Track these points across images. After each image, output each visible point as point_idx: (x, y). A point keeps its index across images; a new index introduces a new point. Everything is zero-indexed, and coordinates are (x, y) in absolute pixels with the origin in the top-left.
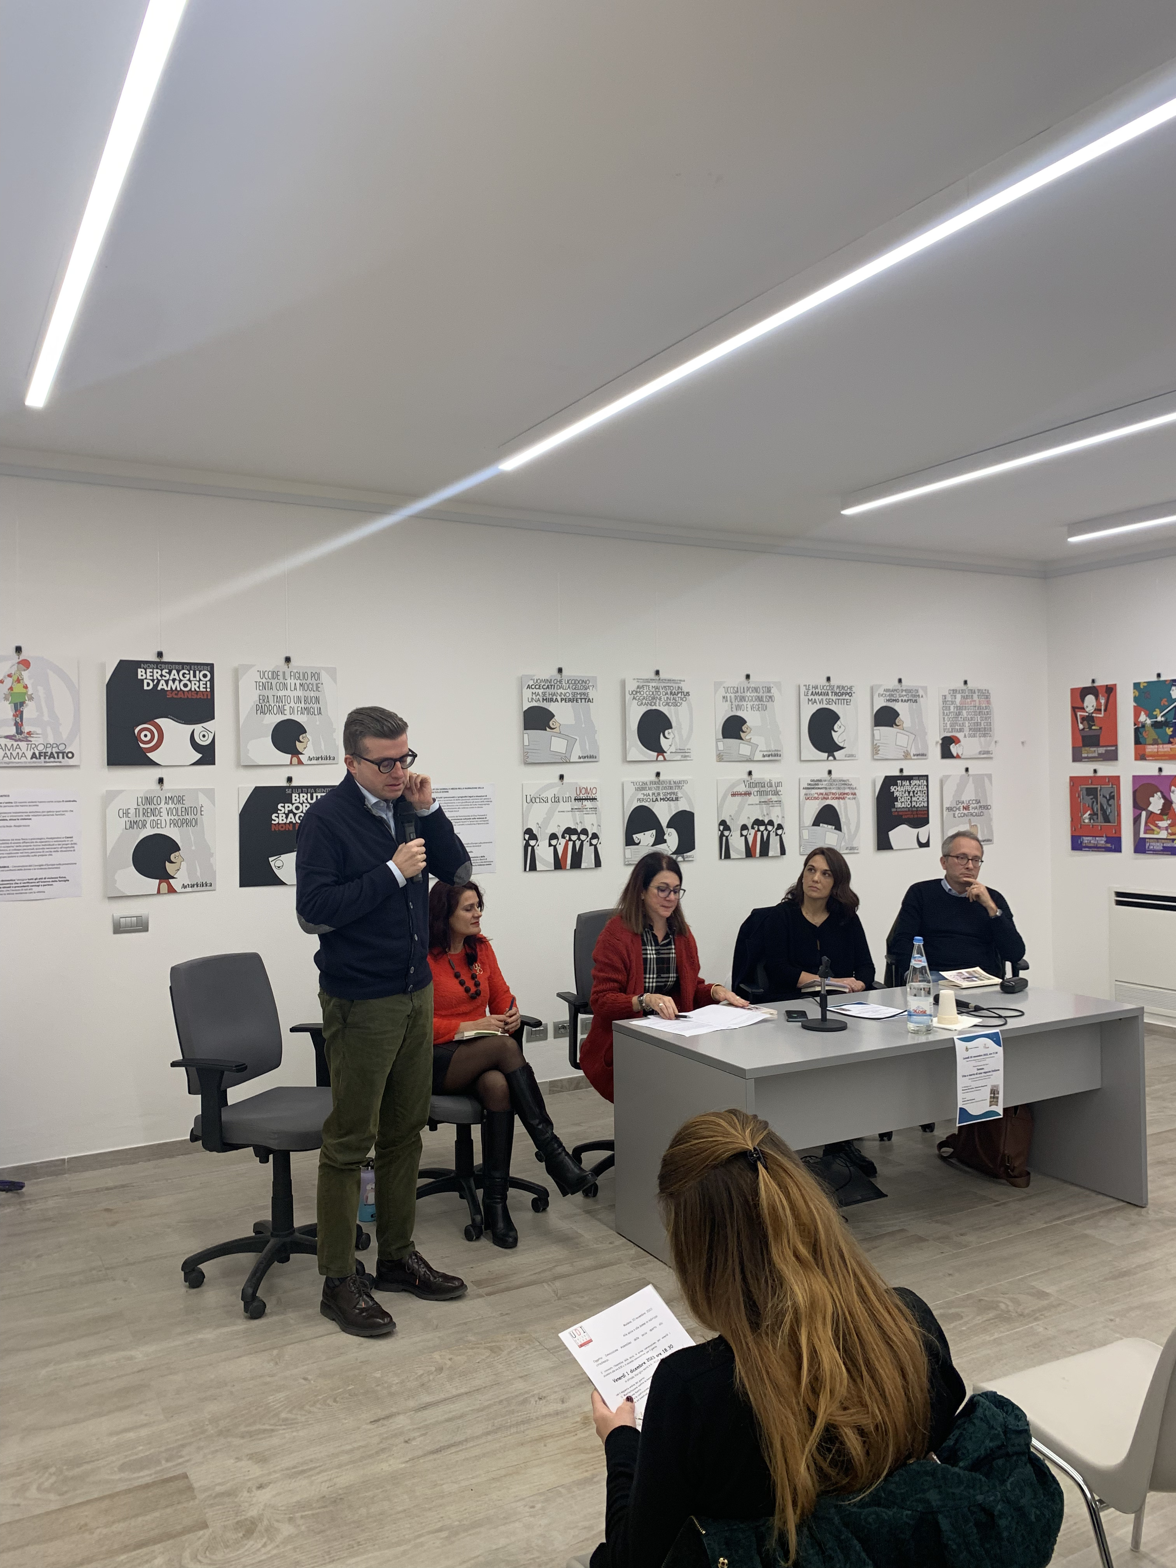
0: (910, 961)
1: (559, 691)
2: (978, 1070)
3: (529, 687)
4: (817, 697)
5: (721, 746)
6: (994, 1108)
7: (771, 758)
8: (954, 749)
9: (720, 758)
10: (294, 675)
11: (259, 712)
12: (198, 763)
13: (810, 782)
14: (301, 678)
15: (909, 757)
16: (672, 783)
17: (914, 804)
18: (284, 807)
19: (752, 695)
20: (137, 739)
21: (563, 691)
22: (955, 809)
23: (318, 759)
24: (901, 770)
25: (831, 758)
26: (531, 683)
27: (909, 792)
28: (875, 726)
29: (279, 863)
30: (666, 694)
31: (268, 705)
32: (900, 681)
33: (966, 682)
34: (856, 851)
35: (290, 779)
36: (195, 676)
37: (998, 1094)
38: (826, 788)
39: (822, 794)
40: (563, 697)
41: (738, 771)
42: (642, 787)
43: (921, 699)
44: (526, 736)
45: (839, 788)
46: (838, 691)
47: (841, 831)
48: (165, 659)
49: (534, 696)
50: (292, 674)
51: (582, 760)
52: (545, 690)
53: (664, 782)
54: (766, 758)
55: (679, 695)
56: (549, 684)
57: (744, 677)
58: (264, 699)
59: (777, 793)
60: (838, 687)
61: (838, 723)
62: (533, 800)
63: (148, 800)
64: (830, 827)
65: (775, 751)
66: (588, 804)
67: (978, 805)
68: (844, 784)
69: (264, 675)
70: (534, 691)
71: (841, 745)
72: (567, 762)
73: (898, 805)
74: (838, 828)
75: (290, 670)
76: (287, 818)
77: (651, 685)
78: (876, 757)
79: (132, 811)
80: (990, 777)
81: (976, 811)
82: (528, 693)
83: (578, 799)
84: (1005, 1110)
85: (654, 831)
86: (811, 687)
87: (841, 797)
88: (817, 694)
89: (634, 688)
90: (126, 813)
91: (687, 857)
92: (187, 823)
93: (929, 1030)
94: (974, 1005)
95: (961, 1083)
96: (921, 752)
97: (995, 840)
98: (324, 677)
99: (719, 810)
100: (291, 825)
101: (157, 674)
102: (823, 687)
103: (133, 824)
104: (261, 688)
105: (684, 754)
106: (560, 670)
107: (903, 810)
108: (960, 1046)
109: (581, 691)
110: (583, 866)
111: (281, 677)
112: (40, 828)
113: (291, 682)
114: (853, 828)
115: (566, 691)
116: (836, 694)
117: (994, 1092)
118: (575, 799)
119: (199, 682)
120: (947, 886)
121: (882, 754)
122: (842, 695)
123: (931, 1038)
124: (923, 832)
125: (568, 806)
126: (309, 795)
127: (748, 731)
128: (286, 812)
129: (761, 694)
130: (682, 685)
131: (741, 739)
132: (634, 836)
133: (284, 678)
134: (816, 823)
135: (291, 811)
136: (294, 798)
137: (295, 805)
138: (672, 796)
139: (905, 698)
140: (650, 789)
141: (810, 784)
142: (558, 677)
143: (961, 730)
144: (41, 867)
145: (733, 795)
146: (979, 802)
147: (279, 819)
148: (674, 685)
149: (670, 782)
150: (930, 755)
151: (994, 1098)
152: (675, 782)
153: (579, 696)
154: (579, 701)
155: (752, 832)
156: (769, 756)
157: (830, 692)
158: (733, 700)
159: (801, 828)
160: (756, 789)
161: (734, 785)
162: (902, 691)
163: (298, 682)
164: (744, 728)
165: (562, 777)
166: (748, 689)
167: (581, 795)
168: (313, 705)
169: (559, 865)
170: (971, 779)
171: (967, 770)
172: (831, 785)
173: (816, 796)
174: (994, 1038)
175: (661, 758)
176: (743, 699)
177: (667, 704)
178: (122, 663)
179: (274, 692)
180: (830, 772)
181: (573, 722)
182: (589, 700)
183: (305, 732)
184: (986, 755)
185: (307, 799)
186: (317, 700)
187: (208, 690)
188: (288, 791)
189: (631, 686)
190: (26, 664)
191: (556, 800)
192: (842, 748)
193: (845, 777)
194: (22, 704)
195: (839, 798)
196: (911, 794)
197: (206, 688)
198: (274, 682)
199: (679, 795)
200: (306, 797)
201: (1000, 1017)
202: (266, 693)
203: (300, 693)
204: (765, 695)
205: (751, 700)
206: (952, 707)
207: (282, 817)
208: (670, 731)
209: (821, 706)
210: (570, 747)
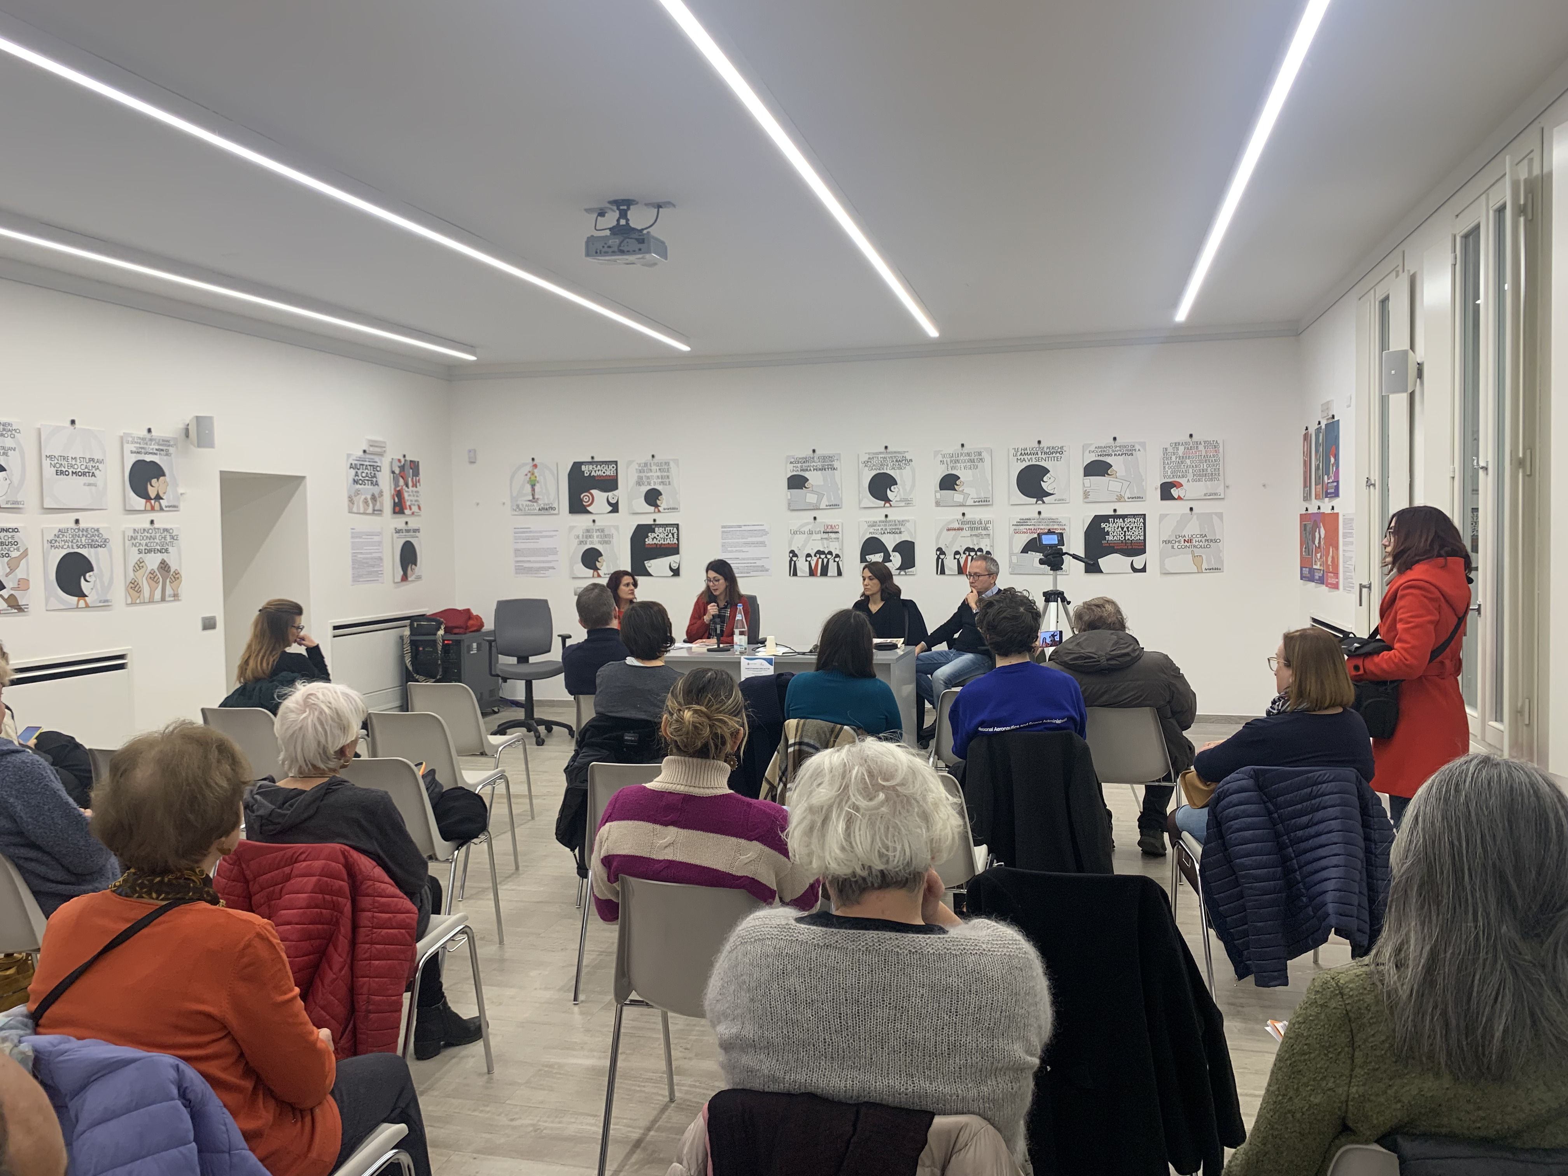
1: (812, 464)
3: (791, 463)
4: (1026, 457)
5: (938, 495)
7: (983, 503)
8: (1175, 492)
9: (938, 504)
10: (657, 464)
11: (638, 485)
12: (611, 512)
14: (660, 466)
15: (1123, 500)
16: (897, 521)
17: (1128, 537)
18: (651, 535)
19: (966, 458)
20: (582, 500)
21: (815, 464)
22: (1173, 542)
24: (1115, 511)
25: (1040, 502)
26: (793, 460)
27: (1122, 529)
28: (1086, 476)
29: (649, 565)
30: (893, 461)
32: (1115, 439)
33: (1191, 436)
36: (608, 468)
38: (1035, 525)
39: (1028, 529)
40: (815, 468)
41: (956, 513)
42: (873, 524)
43: (1138, 452)
44: (789, 493)
45: (1048, 525)
48: (596, 460)
49: (795, 468)
50: (655, 464)
51: (829, 507)
52: (803, 464)
53: (890, 521)
54: (978, 504)
55: (904, 462)
56: (805, 460)
57: (960, 446)
58: (640, 478)
59: (986, 529)
60: (1049, 448)
61: (1048, 475)
62: (795, 533)
63: (588, 531)
65: (986, 498)
66: (833, 535)
67: (1203, 539)
68: (1052, 522)
69: (641, 465)
70: (794, 465)
71: (1051, 492)
72: (817, 509)
73: (1110, 538)
75: (654, 461)
76: (653, 541)
77: (880, 456)
78: (1087, 501)
79: (581, 536)
80: (1220, 516)
81: (1201, 543)
82: (790, 467)
83: (826, 532)
85: (882, 554)
86: (1020, 450)
88: (1026, 454)
89: (866, 459)
90: (578, 537)
91: (910, 571)
92: (607, 542)
96: (1137, 496)
98: (672, 464)
99: (938, 538)
100: (654, 544)
101: (591, 467)
102: (1032, 449)
103: (581, 542)
104: (639, 472)
106: (814, 451)
107: (1115, 542)
109: (829, 463)
110: (829, 575)
111: (649, 466)
112: (544, 543)
113: (654, 468)
115: (817, 464)
116: (1047, 453)
118: (824, 532)
119: (610, 470)
121: (1090, 499)
122: (1054, 453)
124: (1138, 561)
125: (819, 536)
126: (664, 528)
127: (962, 484)
129: (973, 457)
130: (906, 455)
131: (955, 490)
132: (867, 557)
134: (1025, 550)
135: (654, 537)
136: (656, 530)
137: (656, 534)
138: (897, 530)
139: (1118, 453)
140: (879, 526)
141: (1019, 522)
142: (812, 455)
143: (1183, 476)
144: (544, 562)
145: (948, 530)
146: (1205, 536)
147: (649, 541)
148: (899, 455)
149: (895, 521)
150: (1148, 497)
152: (899, 521)
153: (827, 467)
154: (827, 469)
155: (964, 556)
156: (980, 502)
157: (1040, 452)
158: (949, 463)
159: (1011, 554)
160: (968, 526)
161: (952, 522)
162: (1116, 447)
163: (658, 468)
164: (958, 482)
165: (815, 518)
166: (962, 454)
167: (828, 530)
168: (666, 479)
169: (812, 573)
170: (1195, 517)
171: (1191, 509)
172: (1038, 522)
173: (1025, 531)
175: (887, 505)
176: (957, 461)
177: (894, 469)
178: (575, 463)
179: (645, 474)
180: (1040, 513)
182: (835, 469)
183: (662, 495)
184: (1214, 496)
186: (668, 477)
188: (653, 527)
189: (863, 458)
190: (535, 466)
191: (811, 533)
192: (1053, 494)
193: (1054, 516)
194: (534, 485)
196: (1125, 529)
197: (614, 473)
198: (645, 468)
199: (902, 530)
200: (661, 530)
202: (642, 475)
203: (659, 474)
204: (976, 457)
205: (965, 462)
206: (1174, 458)
207: (651, 540)
208: (895, 486)
209: (1030, 463)
210: (819, 500)
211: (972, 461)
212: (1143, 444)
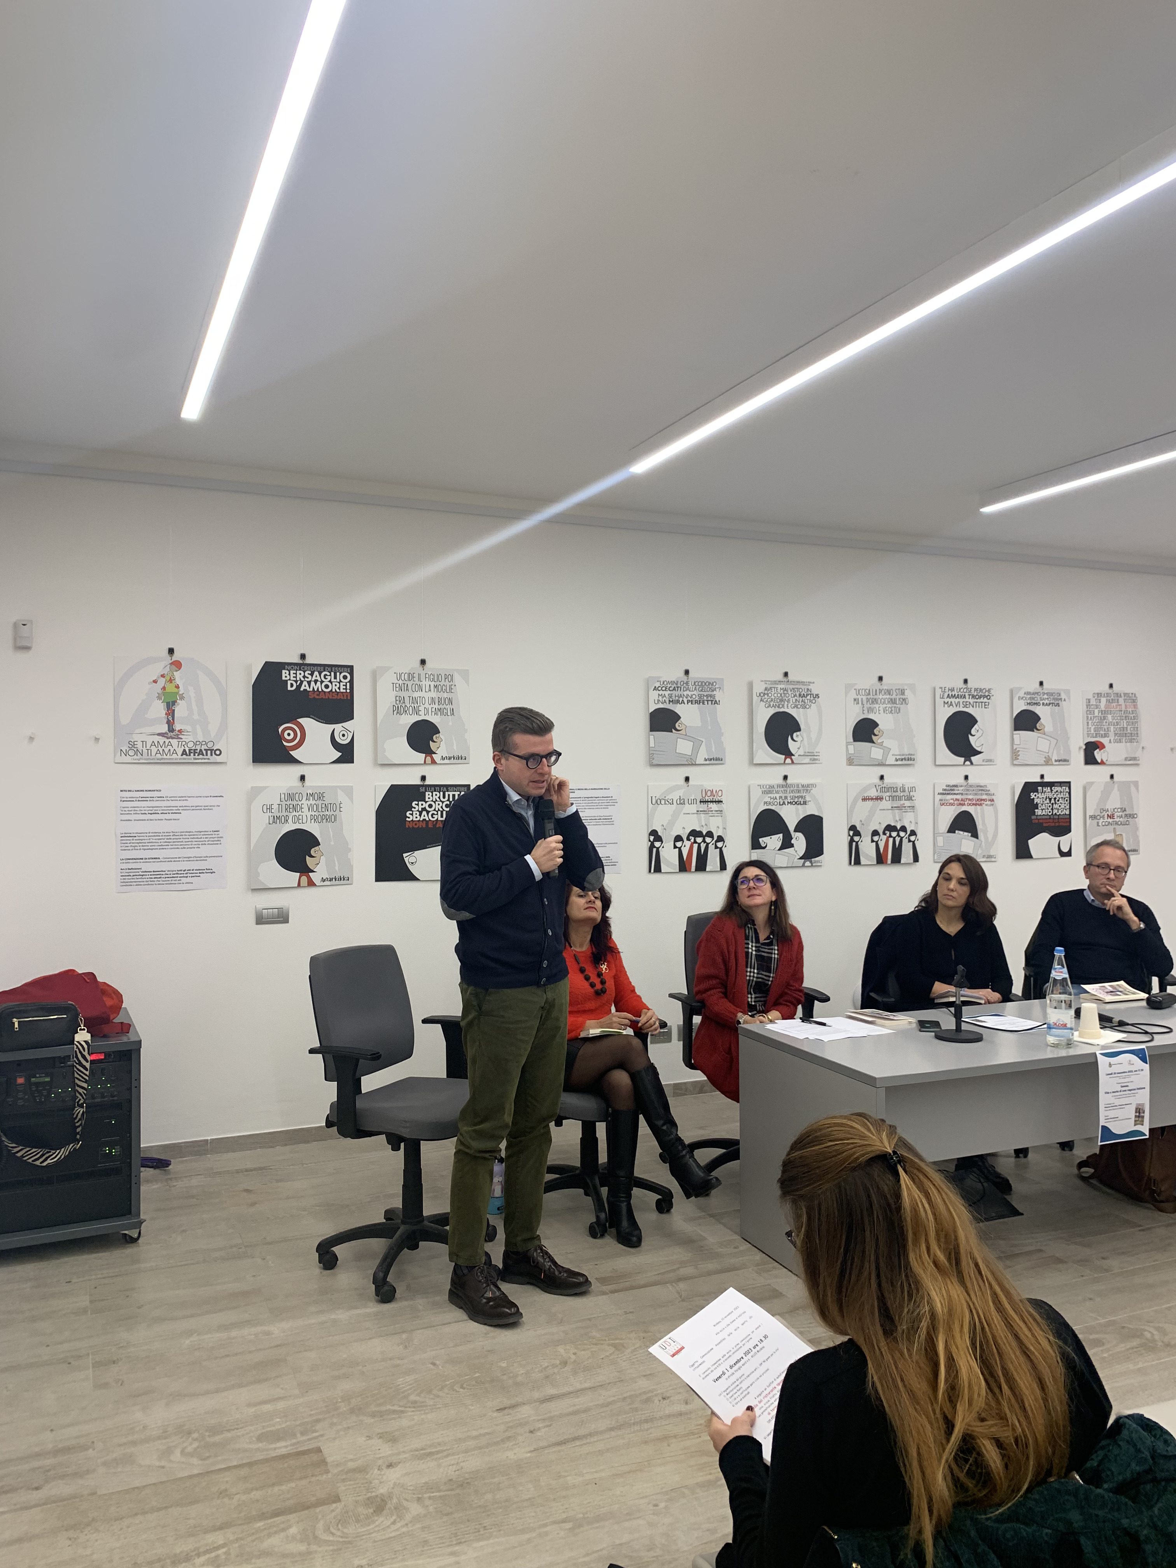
0: (1050, 972)
1: (685, 693)
2: (1122, 1087)
3: (655, 689)
4: (953, 700)
5: (851, 749)
6: (1139, 1128)
7: (904, 762)
8: (1098, 755)
9: (850, 762)
11: (395, 712)
12: (337, 761)
13: (945, 788)
14: (436, 680)
15: (1050, 763)
16: (800, 786)
17: (1055, 811)
18: (418, 805)
19: (885, 697)
20: (280, 738)
21: (690, 693)
22: (1098, 817)
23: (450, 758)
24: (1042, 777)
25: (968, 763)
26: (657, 685)
27: (1050, 799)
28: (1015, 730)
29: (412, 860)
30: (795, 696)
31: (404, 705)
32: (1041, 683)
33: (1111, 686)
34: (993, 860)
35: (423, 778)
36: (335, 678)
37: (1144, 1113)
38: (962, 794)
39: (957, 800)
40: (689, 699)
41: (870, 776)
42: (768, 790)
43: (1063, 702)
44: (652, 738)
45: (976, 794)
46: (975, 694)
47: (977, 838)
48: (308, 661)
49: (660, 697)
50: (427, 676)
51: (708, 762)
52: (672, 692)
53: (791, 785)
54: (899, 762)
55: (809, 697)
56: (676, 686)
57: (877, 679)
58: (400, 700)
59: (910, 798)
60: (976, 690)
61: (976, 726)
62: (658, 802)
63: (291, 797)
64: (966, 834)
65: (909, 755)
66: (714, 806)
67: (1123, 814)
68: (982, 790)
69: (400, 676)
70: (661, 692)
71: (979, 749)
72: (692, 764)
73: (1038, 812)
74: (975, 835)
75: (425, 672)
76: (420, 815)
77: (779, 686)
78: (1015, 762)
79: (275, 807)
80: (1136, 784)
81: (1121, 819)
82: (654, 695)
83: (703, 802)
84: (1150, 1130)
85: (781, 835)
86: (947, 690)
87: (979, 803)
88: (954, 696)
89: (762, 690)
90: (270, 808)
91: (816, 862)
92: (328, 819)
93: (1069, 1044)
94: (1118, 1020)
95: (1104, 1099)
96: (1063, 758)
97: (1141, 850)
98: (457, 678)
99: (849, 813)
100: (424, 822)
101: (300, 675)
102: (960, 689)
103: (276, 819)
104: (397, 689)
105: (813, 758)
106: (687, 672)
107: (1044, 817)
108: (1102, 1061)
109: (707, 693)
110: (707, 869)
111: (416, 679)
112: (189, 822)
113: (425, 683)
114: (990, 836)
115: (692, 693)
116: (973, 697)
117: (1139, 1111)
118: (701, 802)
119: (339, 683)
120: (1090, 897)
121: (1021, 759)
122: (980, 697)
123: (1072, 1052)
124: (1065, 841)
125: (693, 808)
126: (442, 793)
127: (880, 734)
128: (420, 810)
129: (894, 697)
130: (811, 687)
131: (873, 742)
132: (760, 840)
133: (419, 680)
134: (951, 830)
135: (424, 809)
136: (427, 797)
137: (428, 803)
138: (800, 800)
139: (1045, 702)
140: (777, 792)
141: (945, 790)
142: (685, 679)
143: (1106, 736)
144: (189, 859)
145: (864, 799)
146: (1125, 810)
147: (413, 816)
148: (803, 687)
149: (798, 785)
150: (1072, 761)
151: (1139, 1117)
152: (803, 786)
153: (705, 698)
154: (706, 702)
155: (884, 838)
156: (902, 760)
157: (967, 694)
158: (865, 702)
159: (935, 835)
160: (888, 794)
161: (865, 789)
162: (1044, 694)
163: (432, 684)
164: (876, 731)
165: (687, 779)
166: (881, 691)
167: (707, 798)
168: (446, 706)
169: (683, 867)
170: (1116, 786)
171: (1112, 777)
172: (968, 790)
173: (952, 801)
174: (1141, 1055)
175: (788, 761)
176: (875, 701)
177: (796, 706)
178: (267, 664)
179: (410, 693)
180: (966, 777)
181: (700, 724)
182: (716, 702)
183: (439, 732)
184: (1132, 761)
185: (439, 798)
186: (450, 701)
187: (348, 691)
188: (422, 790)
189: (759, 688)
190: (177, 665)
191: (682, 802)
192: (980, 753)
193: (982, 783)
194: (174, 703)
195: (976, 805)
196: (1053, 801)
197: (346, 689)
198: (410, 684)
199: (808, 799)
200: (438, 796)
201: (1146, 1033)
202: (402, 694)
203: (433, 694)
204: (898, 697)
205: (884, 703)
206: (1096, 711)
207: (416, 815)
208: (798, 733)
209: (958, 709)
210: (696, 749)
211: (893, 701)
212: (1067, 692)
